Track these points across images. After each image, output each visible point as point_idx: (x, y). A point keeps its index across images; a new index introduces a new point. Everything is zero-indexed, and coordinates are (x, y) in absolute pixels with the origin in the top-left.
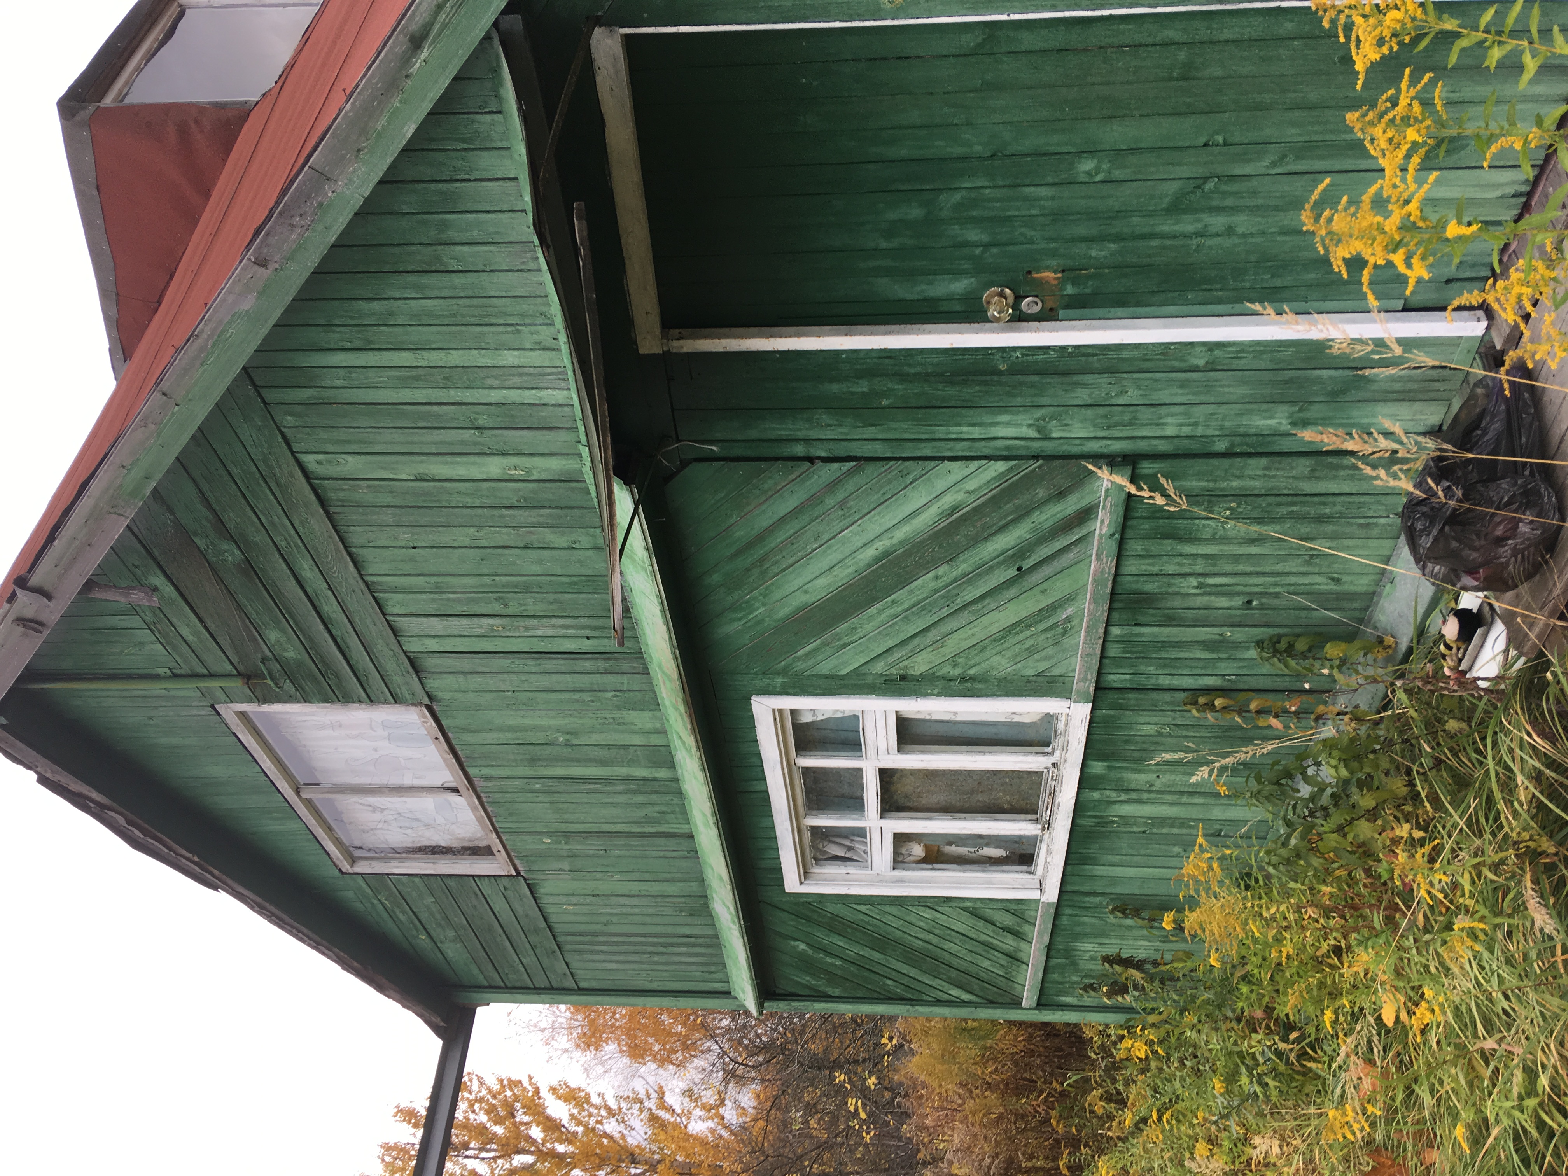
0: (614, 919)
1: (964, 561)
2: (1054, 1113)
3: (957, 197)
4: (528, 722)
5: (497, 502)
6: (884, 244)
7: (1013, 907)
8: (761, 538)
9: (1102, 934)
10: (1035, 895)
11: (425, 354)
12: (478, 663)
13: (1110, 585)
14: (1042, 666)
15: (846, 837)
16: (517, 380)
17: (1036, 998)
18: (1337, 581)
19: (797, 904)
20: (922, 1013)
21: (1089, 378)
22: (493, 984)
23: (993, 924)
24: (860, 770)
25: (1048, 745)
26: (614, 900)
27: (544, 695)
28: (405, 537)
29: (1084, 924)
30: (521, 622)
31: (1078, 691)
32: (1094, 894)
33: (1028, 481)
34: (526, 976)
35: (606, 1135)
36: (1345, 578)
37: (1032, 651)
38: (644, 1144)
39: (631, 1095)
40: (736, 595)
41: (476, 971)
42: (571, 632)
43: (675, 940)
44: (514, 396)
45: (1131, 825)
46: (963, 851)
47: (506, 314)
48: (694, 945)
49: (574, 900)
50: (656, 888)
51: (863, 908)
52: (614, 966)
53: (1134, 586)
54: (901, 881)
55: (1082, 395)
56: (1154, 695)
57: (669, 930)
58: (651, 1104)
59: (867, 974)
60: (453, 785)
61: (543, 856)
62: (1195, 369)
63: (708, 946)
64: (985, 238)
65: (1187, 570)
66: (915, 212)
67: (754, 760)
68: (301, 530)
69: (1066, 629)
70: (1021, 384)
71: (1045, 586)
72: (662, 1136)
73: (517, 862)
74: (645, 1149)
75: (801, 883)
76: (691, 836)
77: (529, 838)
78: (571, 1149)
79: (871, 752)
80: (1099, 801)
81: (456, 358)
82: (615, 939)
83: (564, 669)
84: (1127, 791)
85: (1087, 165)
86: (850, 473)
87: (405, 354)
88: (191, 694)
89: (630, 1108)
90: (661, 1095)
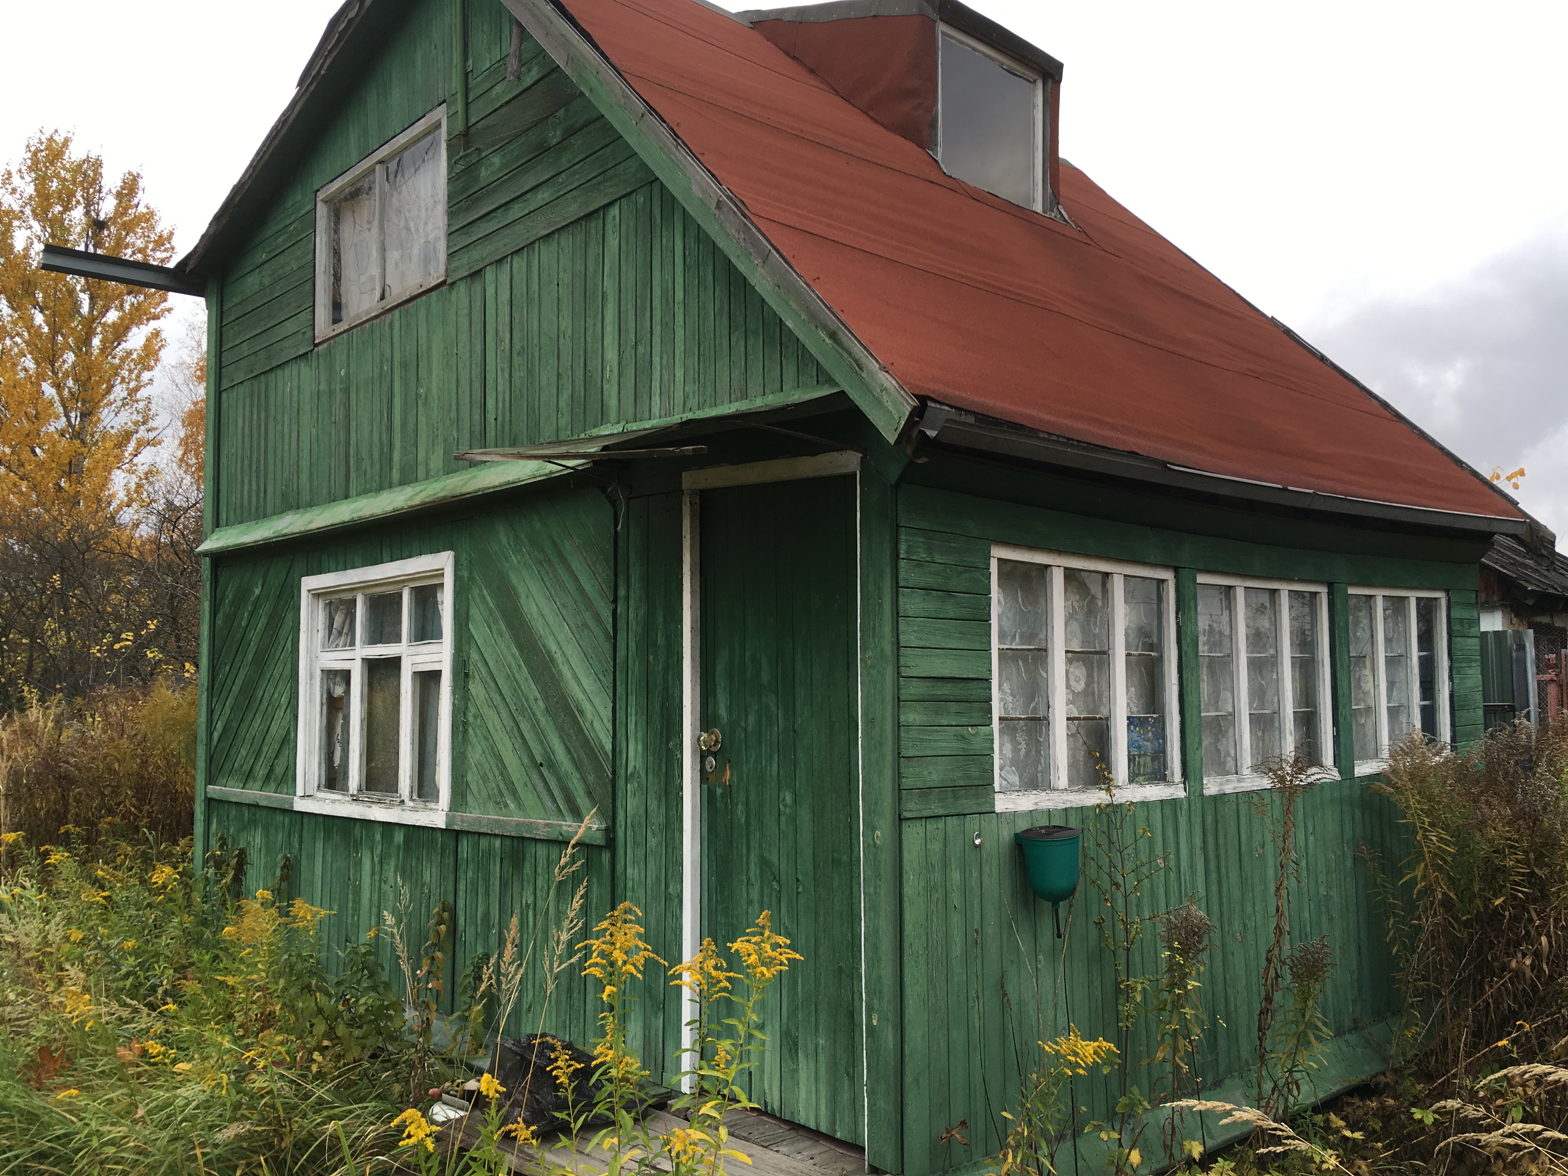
0: (279, 427)
1: (547, 721)
2: (118, 820)
3: (774, 708)
4: (435, 364)
5: (589, 354)
6: (748, 655)
7: (290, 773)
8: (564, 561)
9: (269, 851)
10: (300, 791)
11: (682, 310)
12: (477, 327)
13: (528, 835)
14: (473, 787)
15: (348, 630)
16: (665, 378)
17: (215, 796)
18: (529, 1010)
19: (292, 587)
20: (201, 696)
21: (663, 810)
22: (225, 315)
23: (276, 757)
24: (400, 641)
25: (419, 796)
26: (294, 428)
27: (454, 380)
28: (566, 278)
29: (277, 834)
30: (506, 366)
31: (454, 816)
32: (301, 841)
33: (599, 768)
34: (231, 345)
35: (110, 388)
36: (530, 1015)
37: (484, 778)
38: (101, 426)
39: (151, 413)
40: (525, 540)
41: (236, 300)
42: (500, 405)
43: (262, 480)
44: (656, 375)
45: (354, 868)
46: (339, 730)
47: (705, 373)
48: (257, 496)
49: (295, 393)
50: (305, 464)
51: (289, 644)
52: (240, 424)
53: (528, 855)
54: (311, 677)
55: (653, 805)
56: (451, 878)
57: (271, 476)
58: (142, 433)
59: (235, 647)
60: (387, 294)
61: (331, 368)
62: (667, 887)
63: (257, 508)
64: (750, 729)
65: (539, 893)
66: (765, 677)
67: (406, 553)
68: (569, 196)
69: (501, 805)
70: (661, 760)
71: (529, 785)
72: (109, 444)
73: (325, 345)
74: (96, 426)
75: (309, 591)
76: (347, 497)
77: (344, 357)
78: (96, 351)
79: (413, 650)
80: (373, 840)
81: (680, 333)
82: (263, 427)
83: (474, 397)
84: (381, 862)
85: (789, 798)
86: (605, 630)
87: (682, 294)
88: (454, 85)
89: (138, 412)
90: (154, 443)
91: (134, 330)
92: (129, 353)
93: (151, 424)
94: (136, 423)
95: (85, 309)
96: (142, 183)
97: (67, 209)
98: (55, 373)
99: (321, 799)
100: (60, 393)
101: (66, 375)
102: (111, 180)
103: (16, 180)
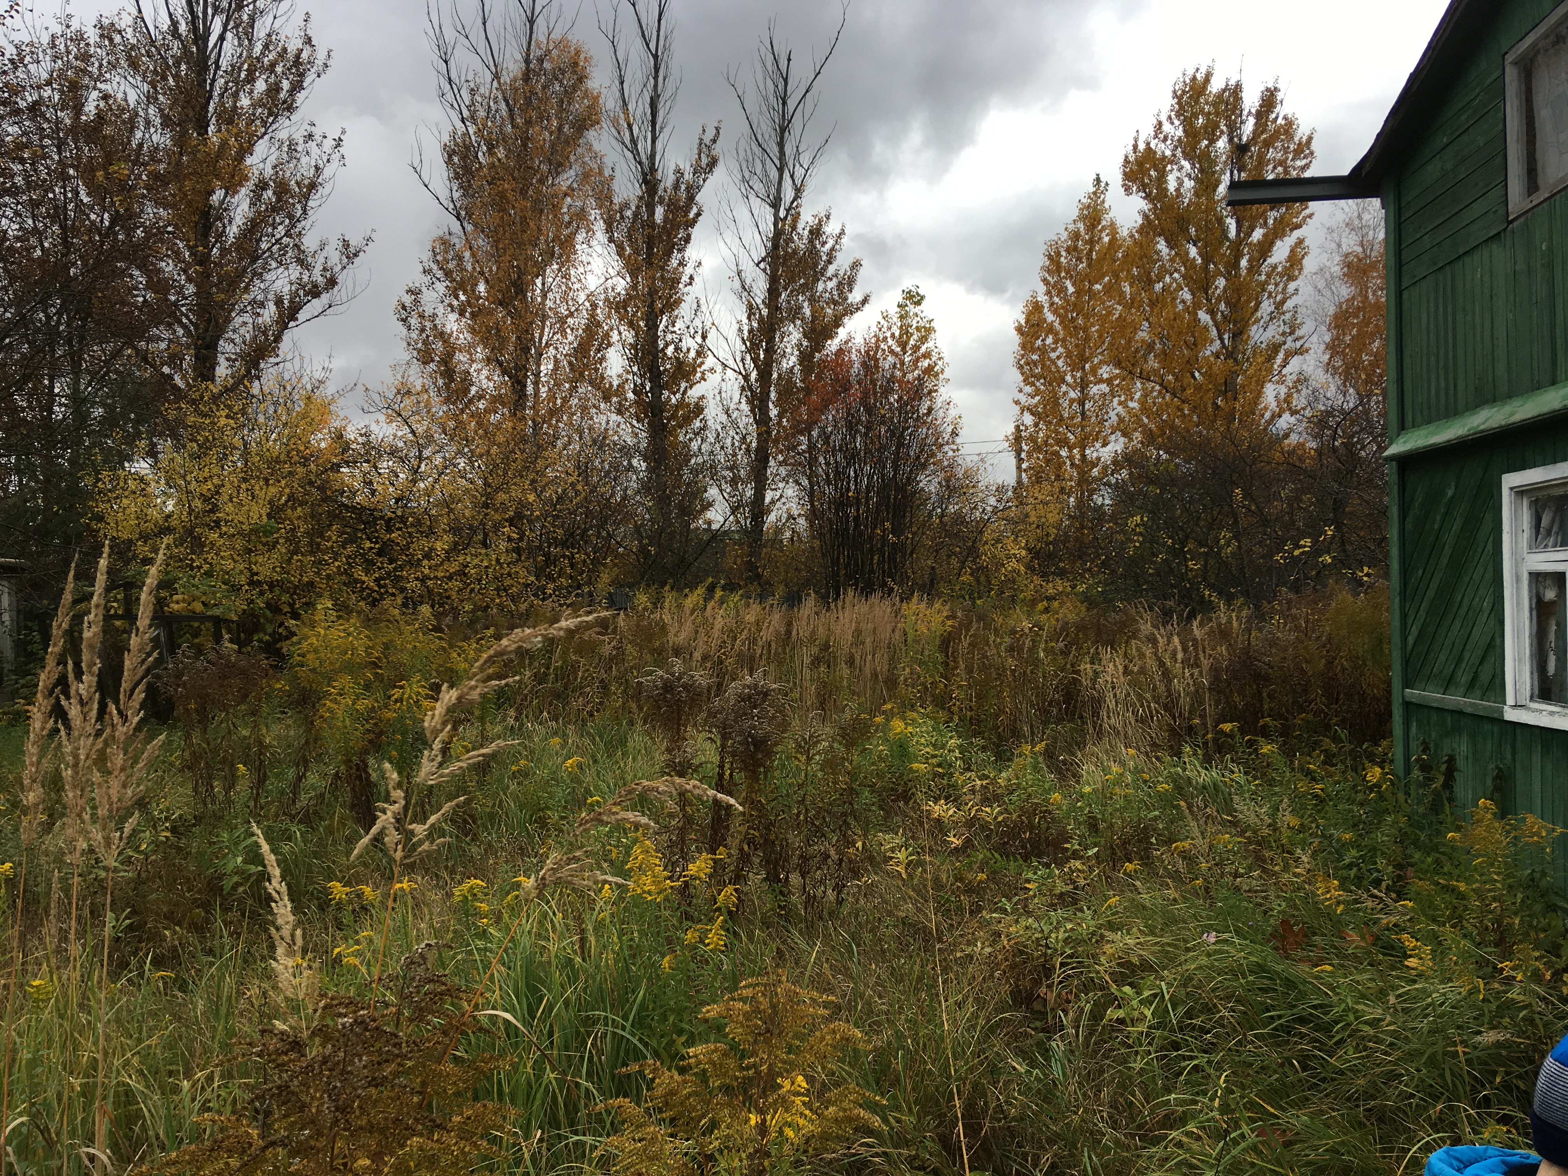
0: (1469, 317)
2: (1310, 717)
7: (1498, 681)
9: (1477, 759)
10: (1510, 700)
15: (1560, 528)
17: (1414, 700)
19: (1491, 486)
20: (1393, 603)
22: (1404, 210)
23: (1481, 664)
26: (1488, 315)
29: (1485, 743)
32: (1514, 754)
34: (1411, 240)
35: (1258, 304)
38: (1252, 342)
39: (1298, 322)
43: (1451, 376)
46: (1552, 637)
48: (1447, 394)
49: (1487, 278)
51: (1490, 546)
52: (1425, 321)
54: (1518, 579)
57: (1461, 369)
58: (1290, 344)
59: (1427, 551)
61: (1529, 244)
63: (1447, 406)
72: (1260, 359)
73: (1522, 220)
74: (1247, 344)
75: (1511, 489)
76: (1553, 382)
77: (1545, 229)
78: (1244, 272)
82: (1450, 320)
89: (1285, 323)
90: (1301, 351)
91: (1279, 243)
92: (1275, 267)
93: (1299, 333)
94: (1284, 334)
95: (1232, 232)
96: (1280, 96)
97: (1212, 141)
98: (1209, 300)
99: (1537, 710)
100: (1213, 319)
101: (1219, 300)
102: (1251, 100)
103: (1167, 127)
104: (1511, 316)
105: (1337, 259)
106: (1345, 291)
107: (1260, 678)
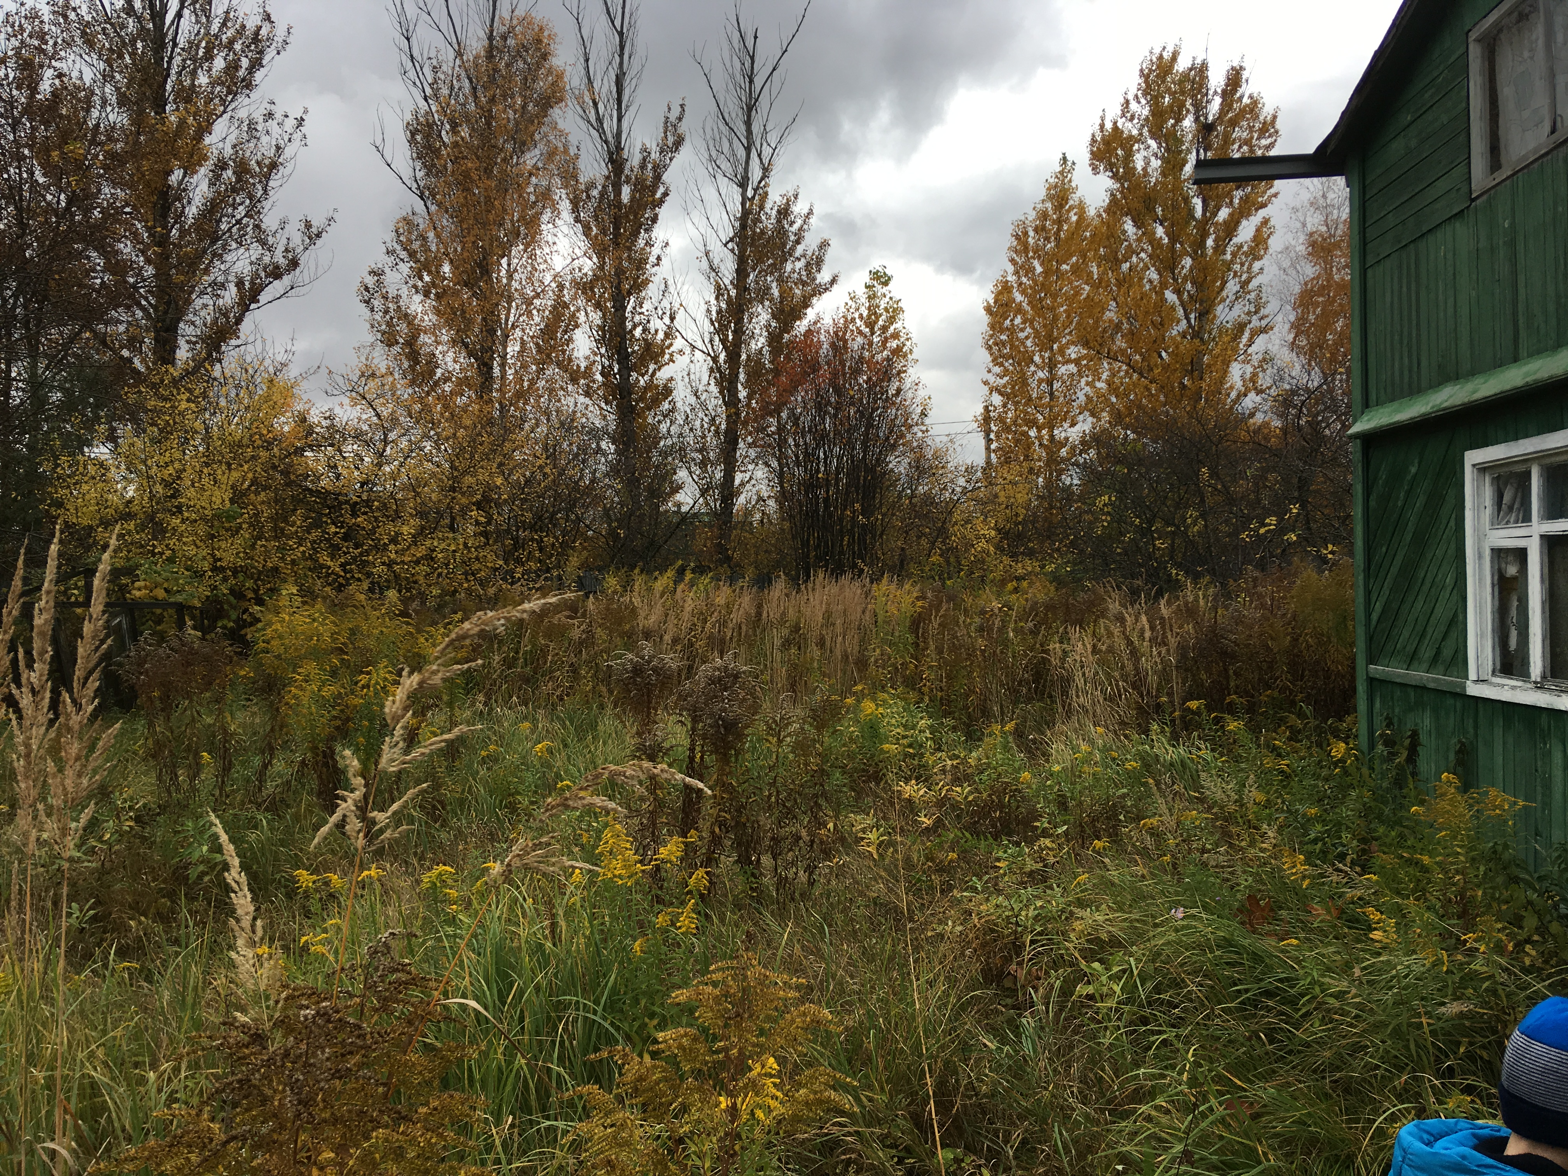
0: (1432, 295)
2: (1276, 694)
7: (1460, 656)
9: (1440, 734)
10: (1472, 675)
15: (1522, 504)
17: (1378, 676)
19: (1454, 462)
20: (1358, 579)
23: (1443, 639)
26: (1450, 293)
29: (1448, 718)
32: (1476, 727)
34: (1376, 218)
35: (1224, 283)
38: (1218, 322)
39: (1262, 301)
41: (1378, 172)
43: (1415, 353)
45: (1543, 760)
46: (1514, 612)
48: (1410, 371)
49: (1450, 256)
50: (1464, 331)
51: (1452, 523)
52: (1388, 299)
54: (1480, 557)
57: (1424, 347)
58: (1255, 323)
59: (1391, 529)
60: (1559, 124)
61: (1491, 222)
63: (1410, 384)
72: (1225, 338)
73: (1485, 197)
74: (1213, 323)
75: (1474, 465)
76: (1516, 359)
77: (1508, 207)
78: (1210, 252)
82: (1414, 298)
89: (1250, 302)
90: (1264, 330)
91: (1244, 222)
92: (1241, 247)
93: (1263, 312)
94: (1249, 313)
95: (1199, 212)
96: (1245, 75)
97: (1179, 120)
98: (1175, 280)
99: (1499, 685)
100: (1180, 297)
101: (1185, 279)
102: (1216, 80)
103: (1134, 106)
104: (1474, 293)
105: (1302, 238)
106: (1310, 270)
107: (1226, 655)
